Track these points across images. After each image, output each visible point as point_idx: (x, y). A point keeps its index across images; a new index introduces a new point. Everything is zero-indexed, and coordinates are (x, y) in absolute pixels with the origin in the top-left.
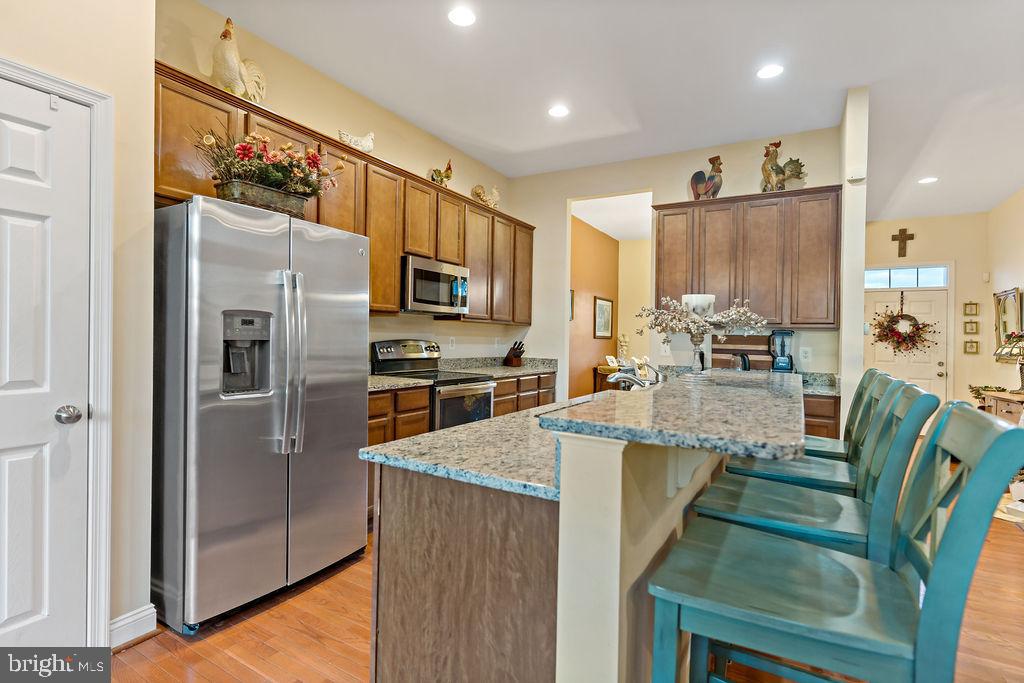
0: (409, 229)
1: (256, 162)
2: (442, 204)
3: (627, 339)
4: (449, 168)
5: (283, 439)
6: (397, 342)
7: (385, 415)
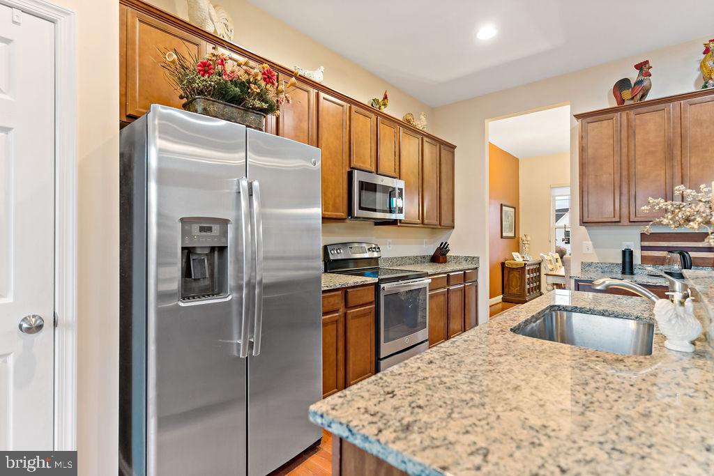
0: (354, 148)
1: (216, 78)
2: (381, 126)
3: (529, 238)
4: (386, 98)
5: (241, 342)
6: (345, 244)
7: (336, 311)
